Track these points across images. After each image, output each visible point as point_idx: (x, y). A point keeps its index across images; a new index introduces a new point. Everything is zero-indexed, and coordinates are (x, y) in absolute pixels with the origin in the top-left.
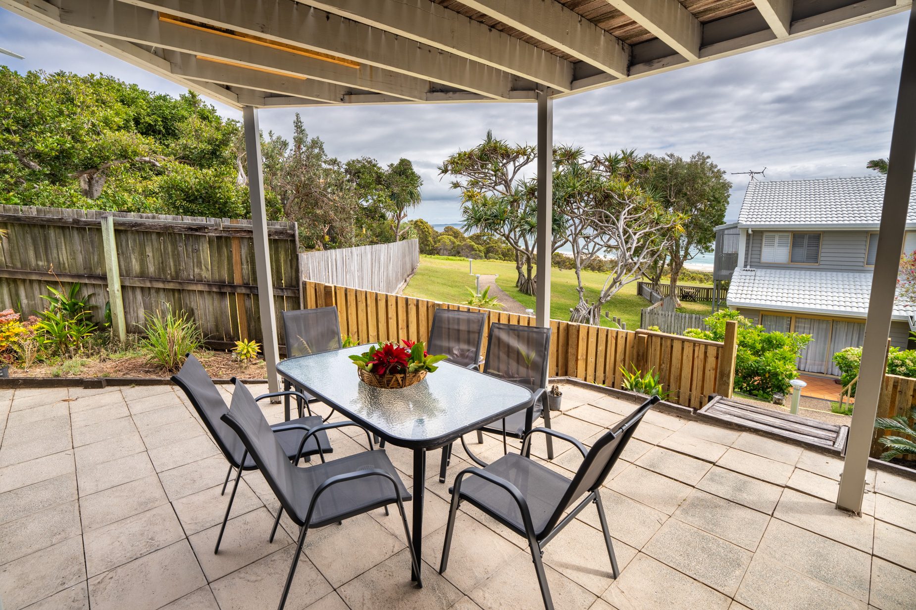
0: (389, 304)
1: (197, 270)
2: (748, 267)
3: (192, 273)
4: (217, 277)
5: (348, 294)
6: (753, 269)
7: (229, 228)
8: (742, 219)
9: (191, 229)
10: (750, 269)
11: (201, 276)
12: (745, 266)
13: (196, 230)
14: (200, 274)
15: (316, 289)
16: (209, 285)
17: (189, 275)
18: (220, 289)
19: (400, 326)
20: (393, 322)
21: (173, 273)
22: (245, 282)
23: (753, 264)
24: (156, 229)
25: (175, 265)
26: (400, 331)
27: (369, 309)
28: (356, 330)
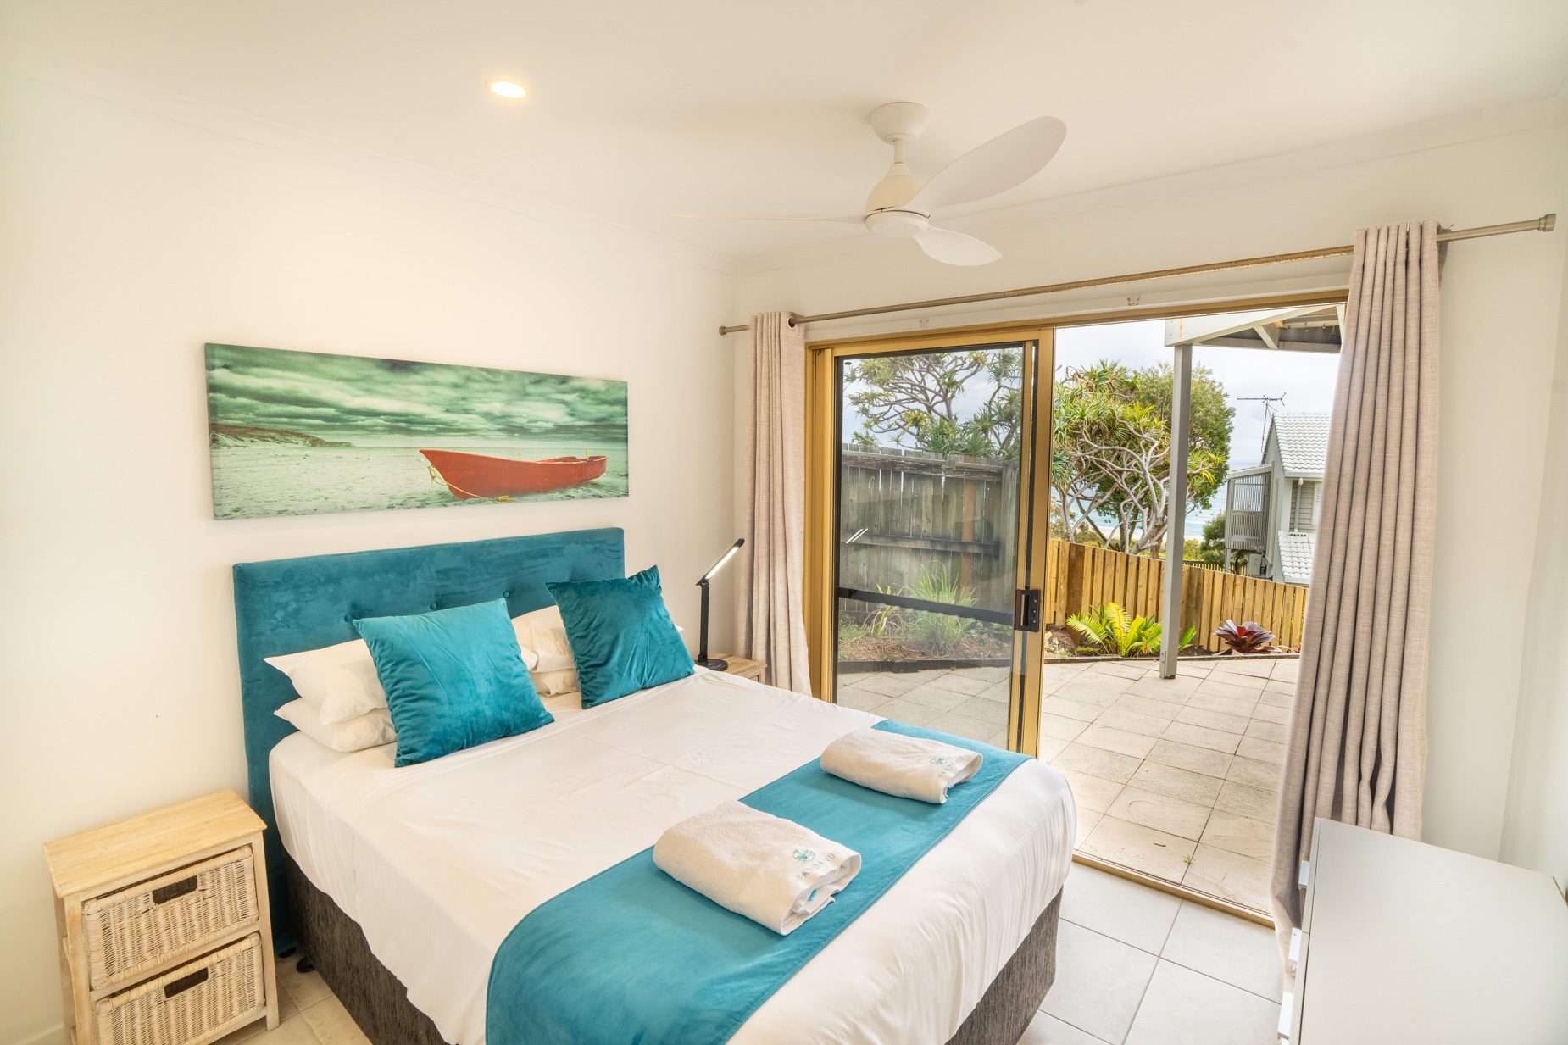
0: (1141, 568)
1: (914, 522)
2: (1296, 530)
3: (907, 526)
4: (940, 530)
5: (1096, 554)
6: (1303, 534)
7: (963, 468)
8: (1288, 465)
9: (917, 467)
10: (1300, 534)
11: (920, 529)
12: (1292, 529)
13: (923, 468)
14: (919, 528)
15: (1059, 549)
16: (933, 542)
17: (904, 527)
18: (946, 547)
19: (1150, 596)
20: (1142, 591)
21: (883, 525)
22: (977, 538)
23: (1302, 526)
24: (871, 465)
25: (886, 514)
26: (1149, 602)
27: (1117, 574)
28: (1100, 601)
